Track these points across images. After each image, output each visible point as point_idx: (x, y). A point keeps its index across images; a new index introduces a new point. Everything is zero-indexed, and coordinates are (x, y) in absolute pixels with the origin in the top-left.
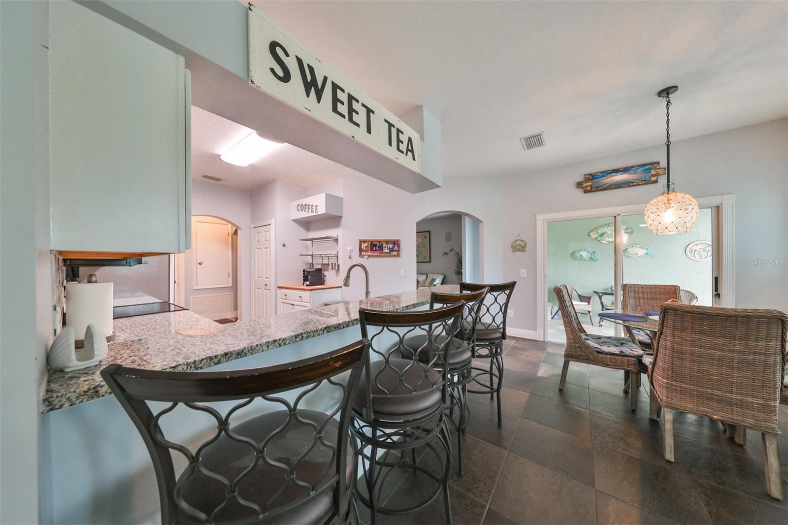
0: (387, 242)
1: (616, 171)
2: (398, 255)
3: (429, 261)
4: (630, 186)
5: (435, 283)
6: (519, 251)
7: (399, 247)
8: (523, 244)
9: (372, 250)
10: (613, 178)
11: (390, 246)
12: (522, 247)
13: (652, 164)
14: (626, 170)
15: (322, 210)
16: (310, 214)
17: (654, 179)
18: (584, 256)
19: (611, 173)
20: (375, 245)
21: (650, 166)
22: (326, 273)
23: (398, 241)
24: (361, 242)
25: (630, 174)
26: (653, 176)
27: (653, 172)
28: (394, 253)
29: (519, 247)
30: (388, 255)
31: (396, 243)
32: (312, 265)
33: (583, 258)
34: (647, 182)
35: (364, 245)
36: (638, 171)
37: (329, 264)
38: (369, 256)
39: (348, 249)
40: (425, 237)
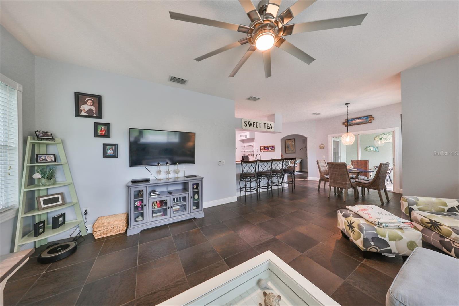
0: (270, 146)
1: (356, 118)
2: (274, 151)
3: (294, 152)
4: (362, 124)
5: (296, 163)
6: (322, 148)
7: (274, 148)
8: (323, 146)
9: (265, 149)
10: (355, 121)
11: (271, 148)
12: (323, 147)
13: (369, 116)
14: (360, 118)
15: (248, 137)
16: (244, 138)
17: (370, 121)
18: (372, 150)
19: (354, 119)
20: (266, 148)
21: (368, 117)
22: (249, 157)
23: (274, 146)
24: (261, 147)
25: (361, 119)
26: (370, 120)
27: (369, 119)
28: (272, 150)
29: (322, 147)
30: (270, 151)
31: (273, 147)
32: (245, 154)
33: (371, 150)
34: (368, 123)
35: (262, 148)
36: (364, 118)
37: (250, 154)
38: (264, 151)
39: (257, 149)
40: (293, 142)
